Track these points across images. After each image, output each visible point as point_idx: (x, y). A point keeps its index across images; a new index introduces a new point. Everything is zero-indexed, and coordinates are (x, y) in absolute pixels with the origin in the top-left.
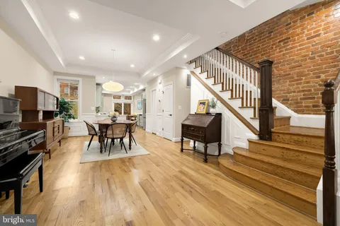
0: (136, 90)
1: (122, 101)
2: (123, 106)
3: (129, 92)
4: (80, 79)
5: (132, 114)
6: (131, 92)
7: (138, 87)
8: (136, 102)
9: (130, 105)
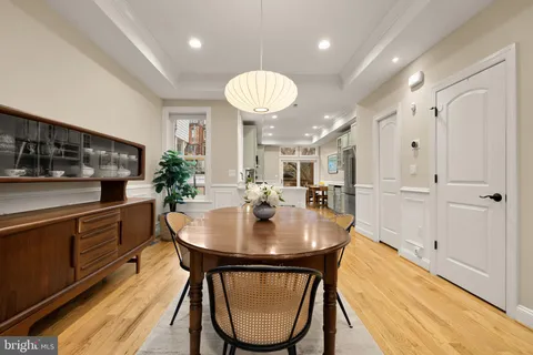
0: (325, 133)
1: (298, 158)
2: (299, 167)
3: (311, 139)
4: (208, 110)
5: (317, 183)
6: (315, 140)
7: (329, 124)
8: (324, 159)
9: (311, 165)
